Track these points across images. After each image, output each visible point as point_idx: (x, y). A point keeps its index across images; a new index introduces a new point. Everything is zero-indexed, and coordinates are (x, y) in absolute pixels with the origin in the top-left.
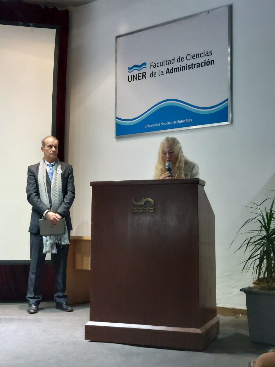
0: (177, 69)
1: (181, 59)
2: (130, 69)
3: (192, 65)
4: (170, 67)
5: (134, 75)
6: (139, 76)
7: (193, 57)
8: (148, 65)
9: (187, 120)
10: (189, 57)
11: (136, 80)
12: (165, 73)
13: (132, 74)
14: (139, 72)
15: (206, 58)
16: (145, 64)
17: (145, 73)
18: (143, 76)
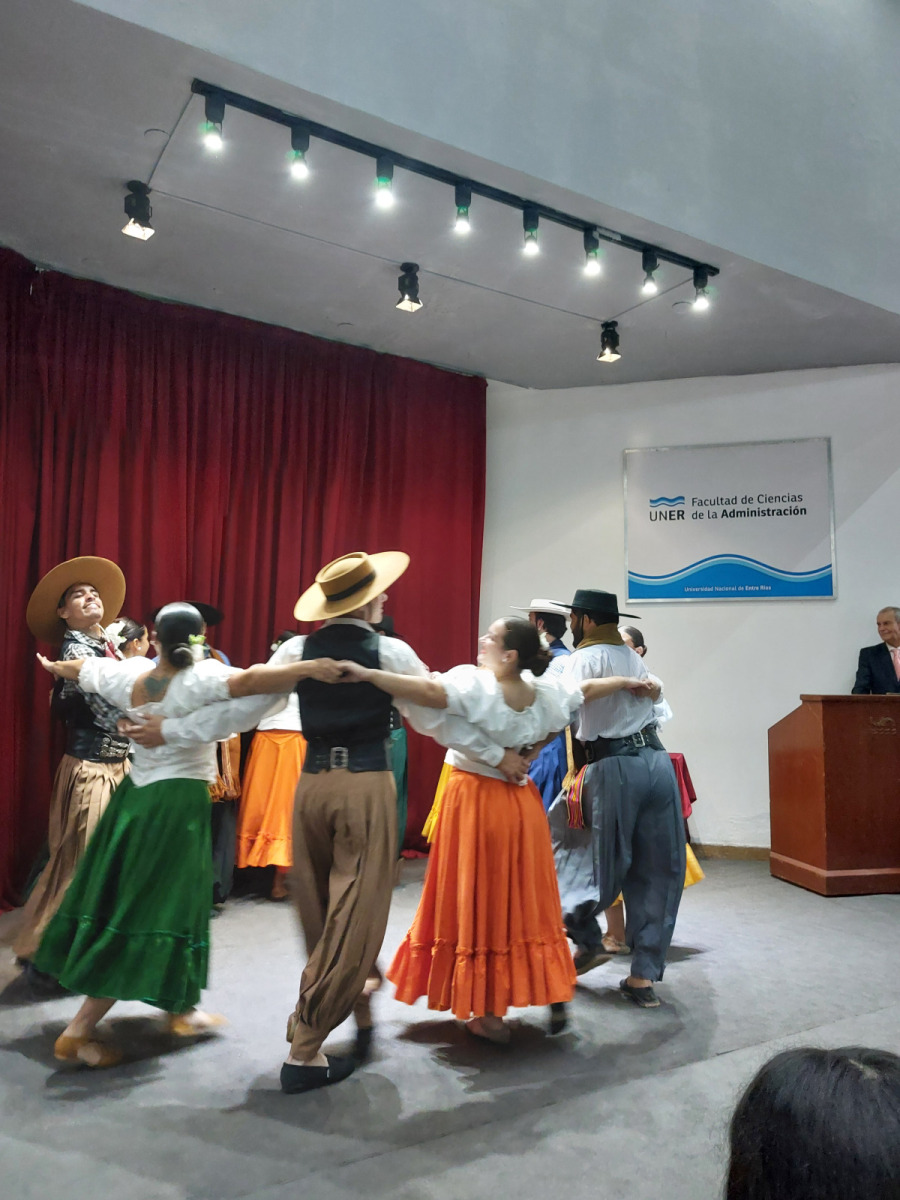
0: (741, 513)
1: (747, 500)
2: (652, 501)
3: (768, 510)
4: (729, 509)
5: (661, 513)
6: (670, 515)
7: (770, 499)
8: (688, 501)
9: (762, 587)
10: (762, 499)
11: (666, 518)
12: (719, 514)
13: (658, 509)
14: (672, 509)
15: (794, 505)
16: (683, 498)
17: (683, 512)
18: (679, 515)
